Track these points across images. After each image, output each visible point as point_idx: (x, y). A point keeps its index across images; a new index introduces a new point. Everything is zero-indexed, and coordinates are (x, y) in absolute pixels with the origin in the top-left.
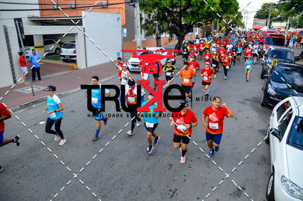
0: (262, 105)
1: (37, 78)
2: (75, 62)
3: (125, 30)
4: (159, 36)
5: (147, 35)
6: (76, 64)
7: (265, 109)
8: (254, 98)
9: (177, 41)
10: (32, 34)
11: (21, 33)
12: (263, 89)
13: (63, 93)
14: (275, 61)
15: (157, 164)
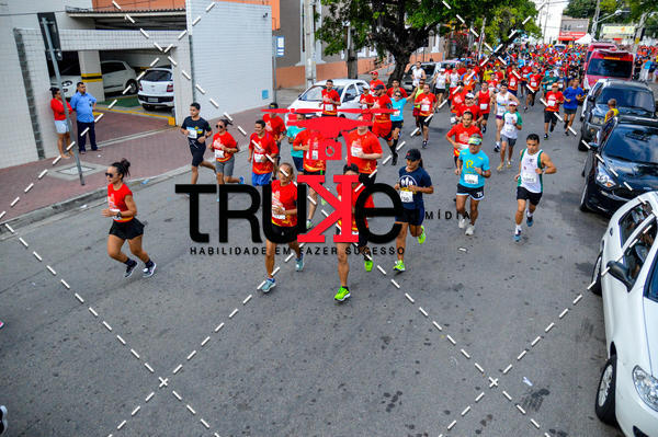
0: (584, 209)
1: (88, 147)
2: (169, 110)
3: (281, 42)
4: (353, 54)
5: (327, 52)
6: (174, 116)
7: (589, 218)
8: (563, 193)
9: (392, 67)
10: (76, 49)
11: (54, 47)
12: (583, 175)
13: (147, 179)
14: (613, 113)
15: (357, 336)
